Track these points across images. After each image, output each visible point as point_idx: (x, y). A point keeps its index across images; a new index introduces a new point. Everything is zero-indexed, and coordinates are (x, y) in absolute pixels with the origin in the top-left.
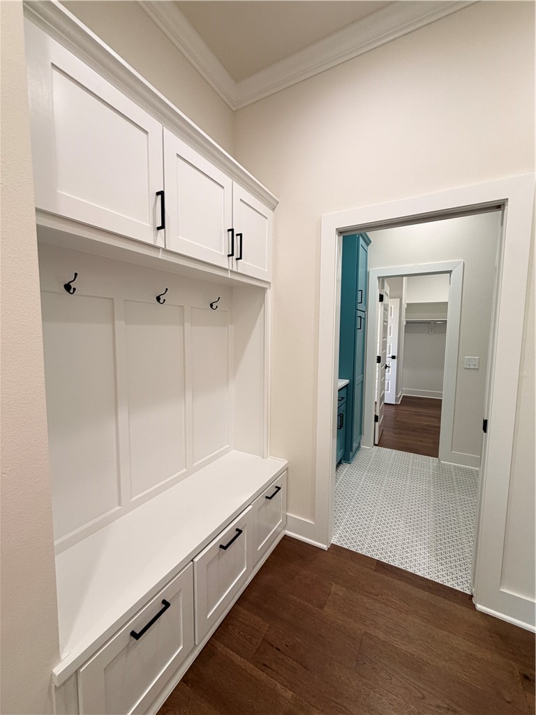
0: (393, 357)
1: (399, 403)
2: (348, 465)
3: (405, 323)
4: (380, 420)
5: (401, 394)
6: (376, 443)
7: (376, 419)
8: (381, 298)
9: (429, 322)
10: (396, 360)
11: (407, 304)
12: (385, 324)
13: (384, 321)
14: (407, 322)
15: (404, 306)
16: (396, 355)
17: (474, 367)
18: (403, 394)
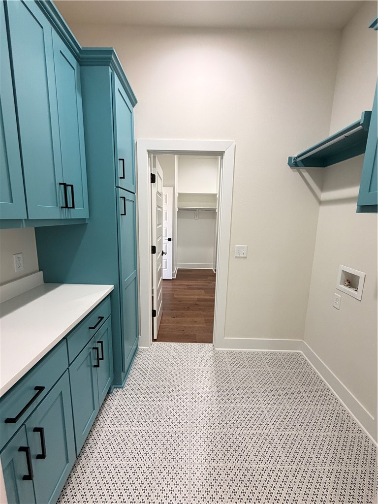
0: (169, 240)
1: (175, 278)
2: (120, 391)
3: (177, 210)
4: (158, 314)
5: (176, 268)
6: (155, 338)
7: (154, 313)
8: (153, 179)
9: (194, 210)
10: (171, 242)
11: (179, 193)
12: (159, 209)
13: (158, 207)
14: (179, 209)
15: (177, 195)
16: (171, 238)
17: (243, 256)
18: (178, 268)
